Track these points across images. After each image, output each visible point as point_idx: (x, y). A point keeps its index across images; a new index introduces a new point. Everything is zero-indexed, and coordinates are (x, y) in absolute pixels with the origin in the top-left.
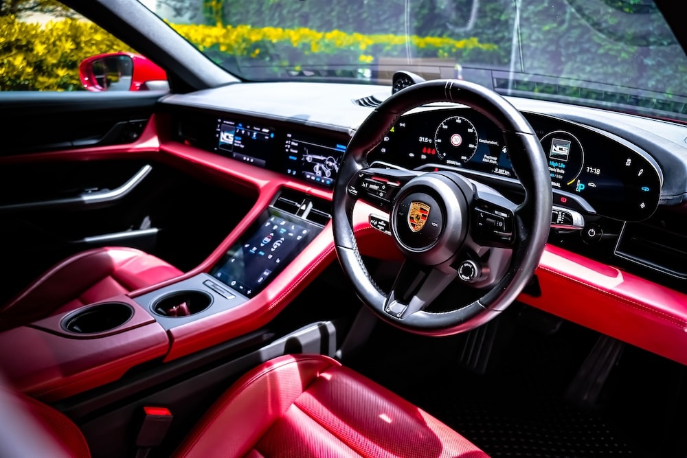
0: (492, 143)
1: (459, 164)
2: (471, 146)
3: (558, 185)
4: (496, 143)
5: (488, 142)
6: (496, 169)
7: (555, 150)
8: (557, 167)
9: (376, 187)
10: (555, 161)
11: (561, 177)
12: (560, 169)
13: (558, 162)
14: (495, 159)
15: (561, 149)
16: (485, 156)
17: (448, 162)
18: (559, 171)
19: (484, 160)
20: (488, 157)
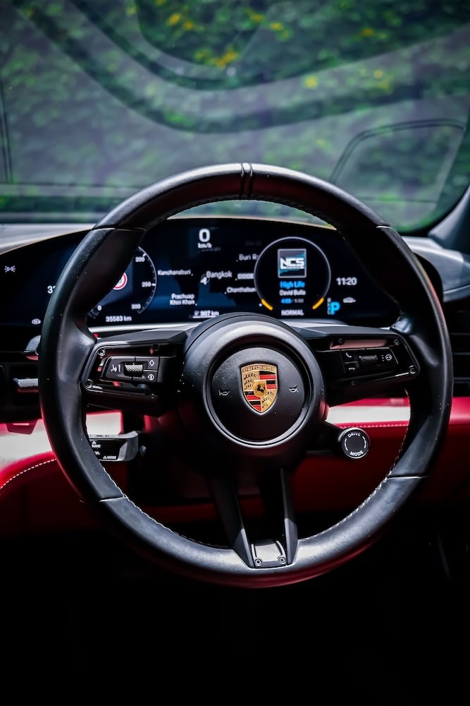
0: (181, 272)
1: (129, 319)
2: (146, 284)
3: (300, 313)
4: (188, 272)
5: (175, 273)
6: (196, 313)
7: (284, 265)
8: (293, 289)
9: (140, 367)
10: (288, 280)
11: (301, 301)
12: (299, 289)
13: (293, 280)
14: (192, 296)
15: (293, 262)
16: (173, 296)
17: (109, 319)
18: (296, 293)
19: (172, 302)
20: (179, 297)
